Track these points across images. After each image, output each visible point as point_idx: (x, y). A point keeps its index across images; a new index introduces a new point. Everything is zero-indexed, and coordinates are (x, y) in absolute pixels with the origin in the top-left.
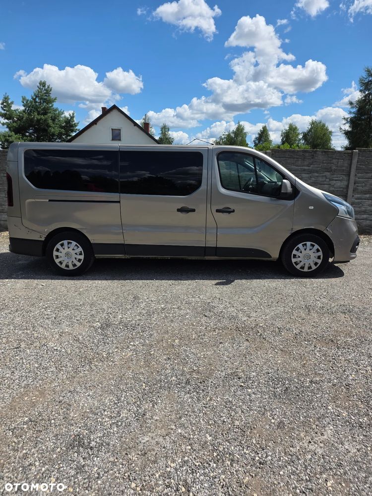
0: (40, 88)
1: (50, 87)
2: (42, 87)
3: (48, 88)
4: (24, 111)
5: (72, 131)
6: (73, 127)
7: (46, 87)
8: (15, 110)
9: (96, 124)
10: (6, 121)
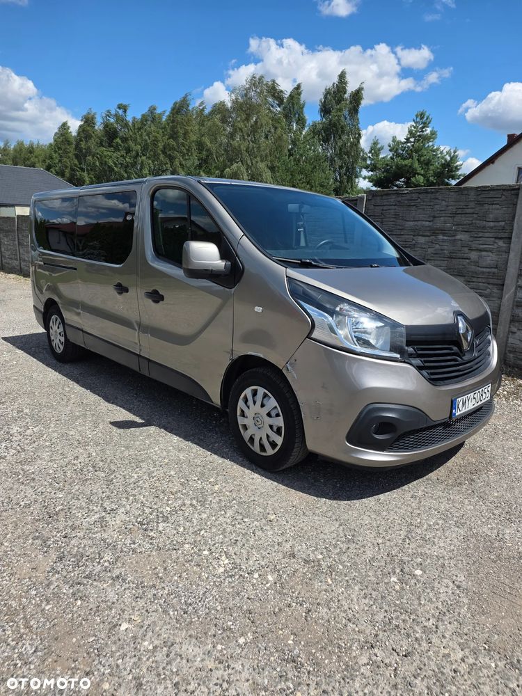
0: (416, 123)
1: (430, 117)
2: (418, 120)
3: (427, 119)
4: (391, 158)
5: (453, 178)
6: (455, 171)
7: (425, 119)
8: (383, 158)
9: (493, 163)
10: (371, 173)
